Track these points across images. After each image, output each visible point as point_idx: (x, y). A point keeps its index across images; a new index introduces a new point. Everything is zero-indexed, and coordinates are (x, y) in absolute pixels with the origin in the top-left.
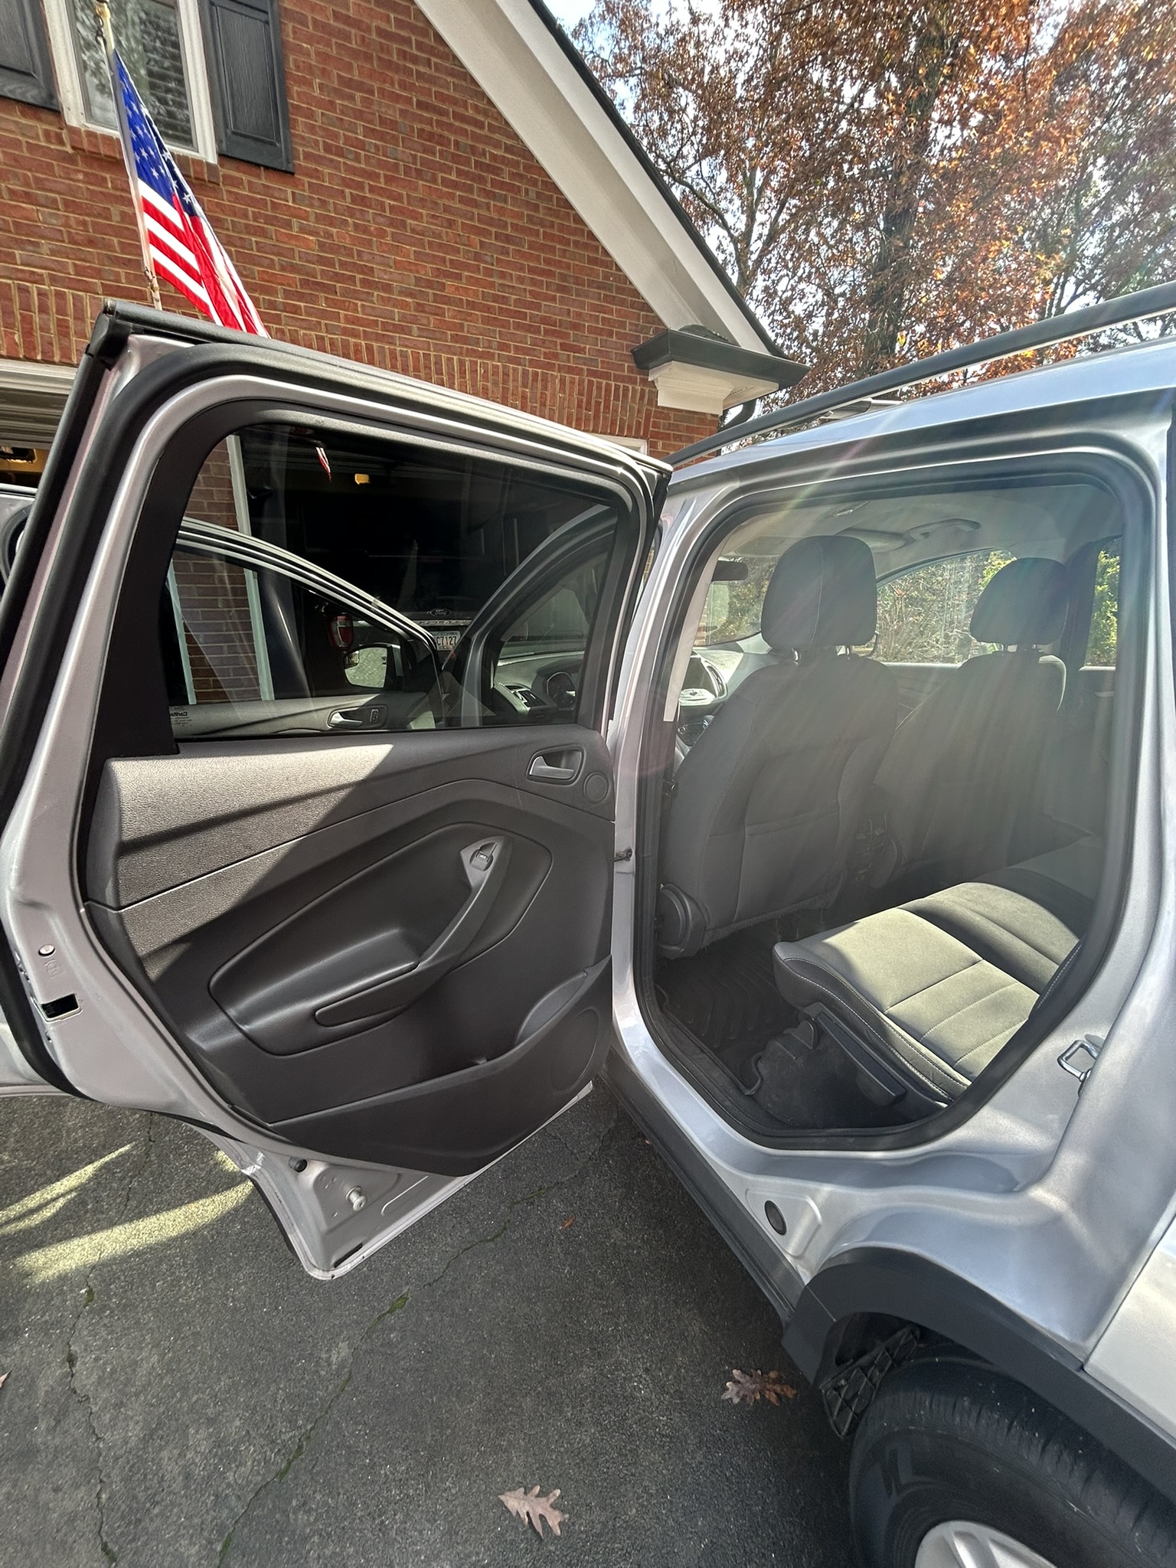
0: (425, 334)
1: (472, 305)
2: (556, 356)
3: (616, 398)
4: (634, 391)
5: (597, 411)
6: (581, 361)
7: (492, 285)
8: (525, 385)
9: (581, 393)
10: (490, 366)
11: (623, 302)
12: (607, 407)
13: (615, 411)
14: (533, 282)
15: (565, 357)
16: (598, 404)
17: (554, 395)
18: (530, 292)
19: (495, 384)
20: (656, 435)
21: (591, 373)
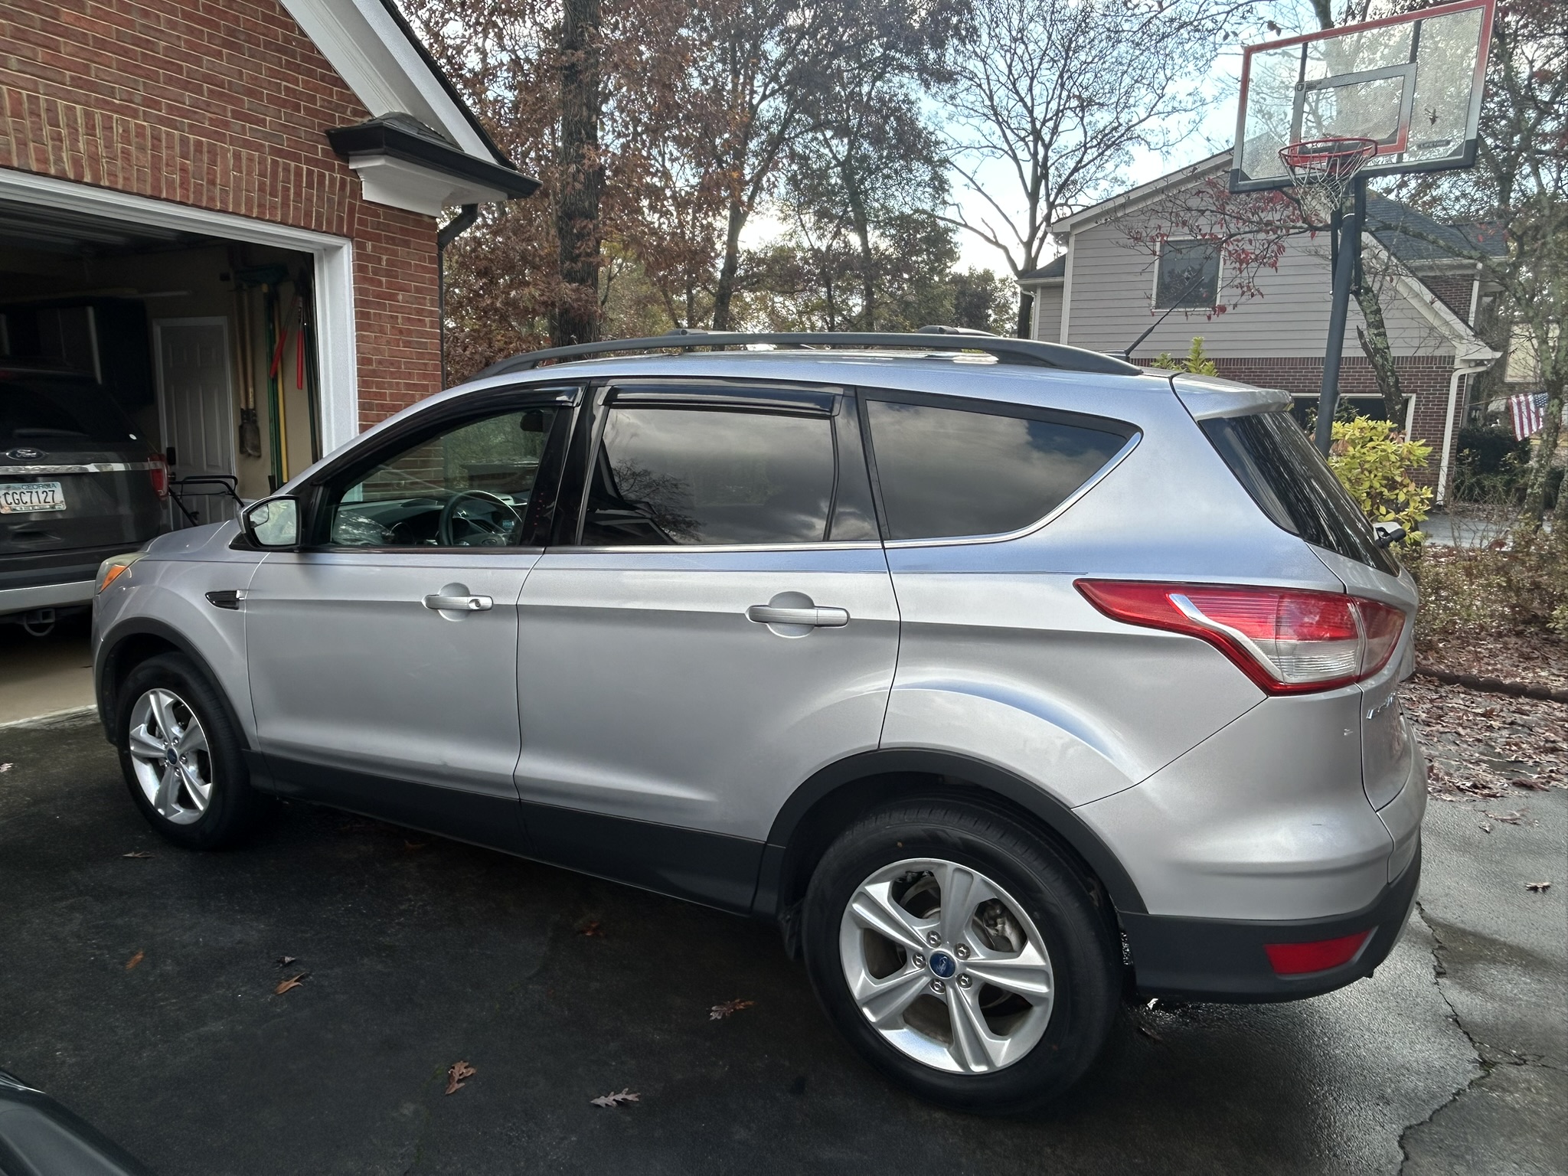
0: (29, 70)
1: (101, 44)
2: (226, 125)
3: (310, 185)
4: (332, 180)
5: (286, 198)
6: (259, 135)
8: (184, 156)
9: (262, 174)
10: (132, 126)
11: (310, 73)
12: (298, 194)
13: (309, 199)
15: (238, 128)
16: (286, 190)
17: (225, 173)
18: (186, 41)
19: (142, 148)
20: (364, 234)
21: (276, 152)
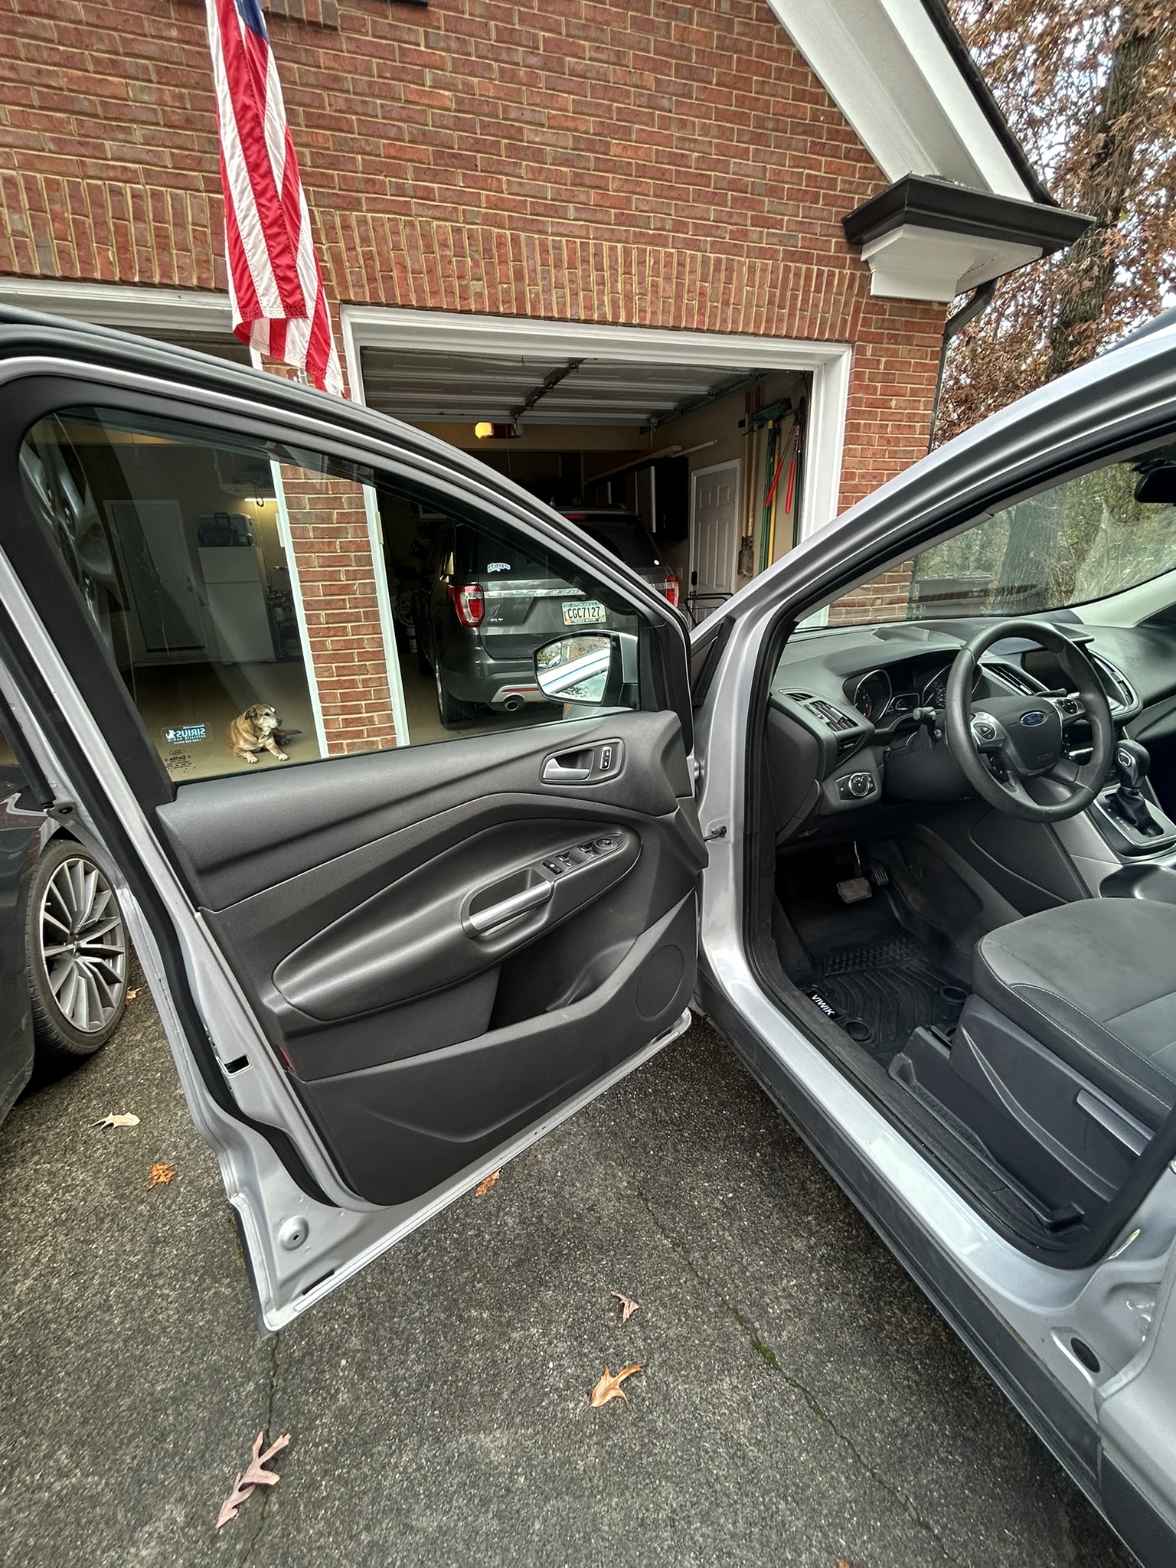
0: (583, 216)
1: (643, 171)
2: (745, 235)
3: (818, 290)
4: (842, 277)
5: (793, 307)
6: (775, 240)
7: (667, 141)
8: (704, 280)
9: (773, 286)
10: (663, 256)
11: (834, 152)
12: (805, 301)
13: (816, 306)
14: (723, 132)
15: (755, 237)
16: (794, 298)
17: (739, 290)
18: (717, 145)
19: (668, 279)
20: (866, 338)
21: (791, 256)
